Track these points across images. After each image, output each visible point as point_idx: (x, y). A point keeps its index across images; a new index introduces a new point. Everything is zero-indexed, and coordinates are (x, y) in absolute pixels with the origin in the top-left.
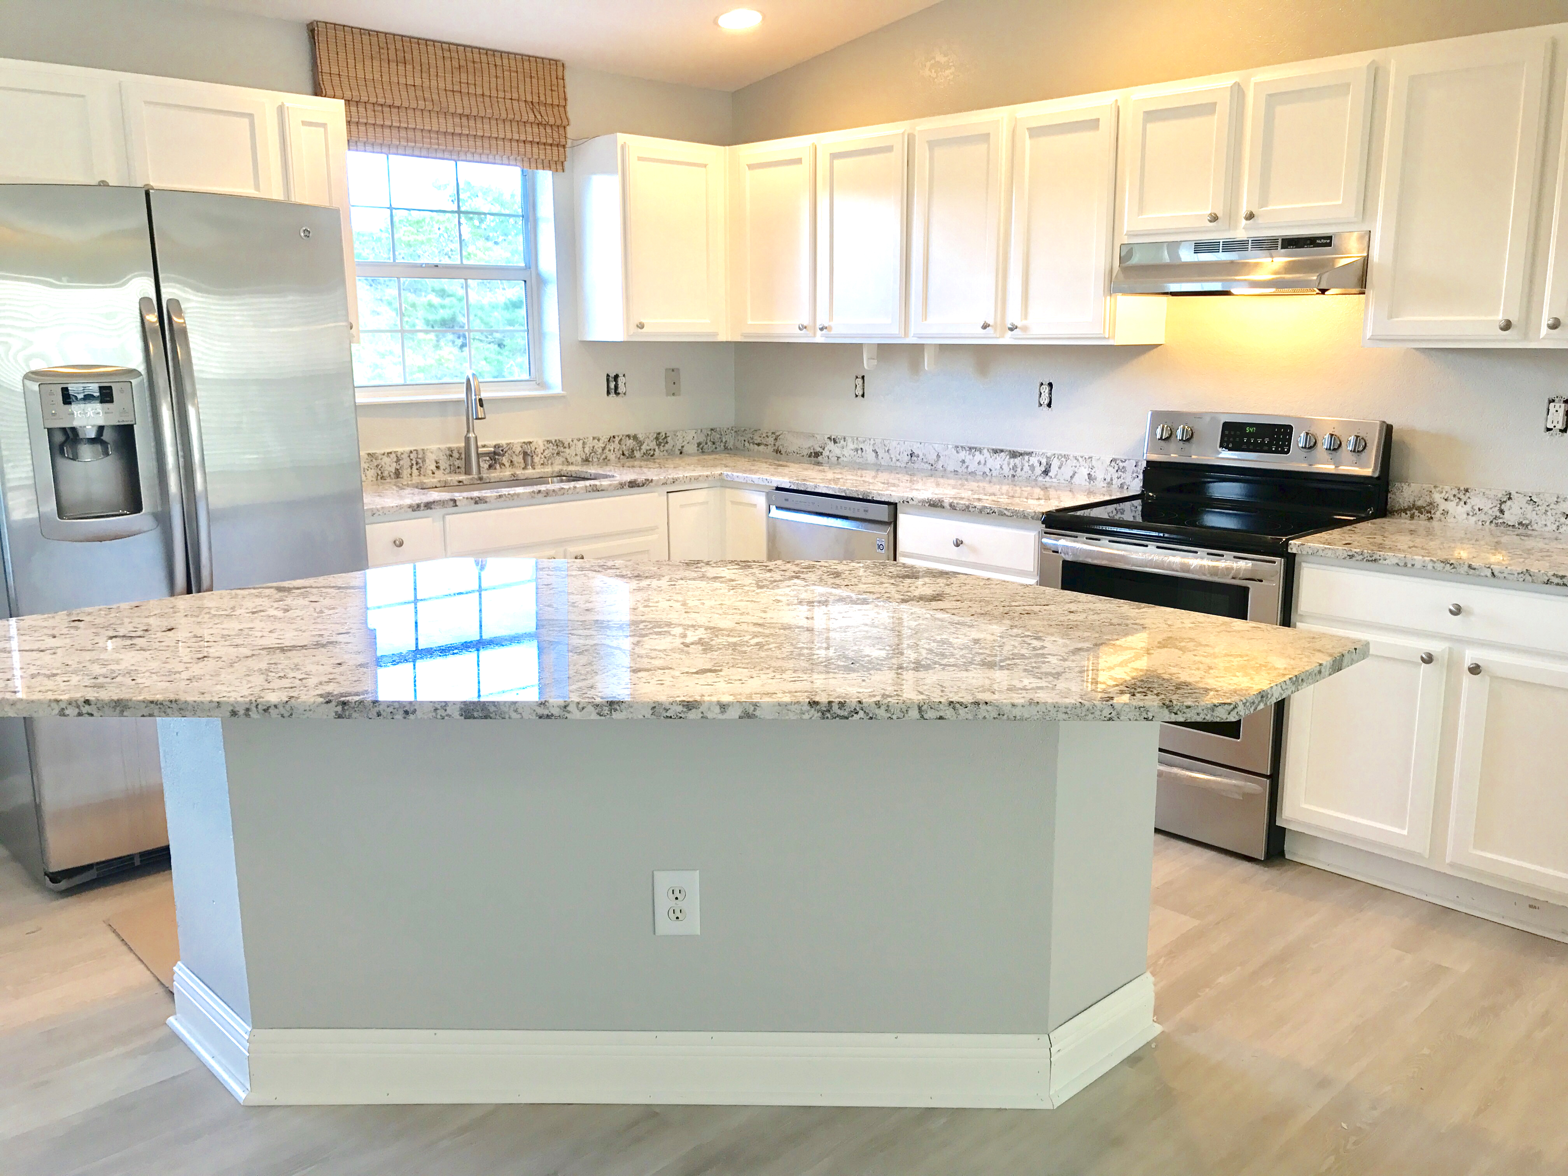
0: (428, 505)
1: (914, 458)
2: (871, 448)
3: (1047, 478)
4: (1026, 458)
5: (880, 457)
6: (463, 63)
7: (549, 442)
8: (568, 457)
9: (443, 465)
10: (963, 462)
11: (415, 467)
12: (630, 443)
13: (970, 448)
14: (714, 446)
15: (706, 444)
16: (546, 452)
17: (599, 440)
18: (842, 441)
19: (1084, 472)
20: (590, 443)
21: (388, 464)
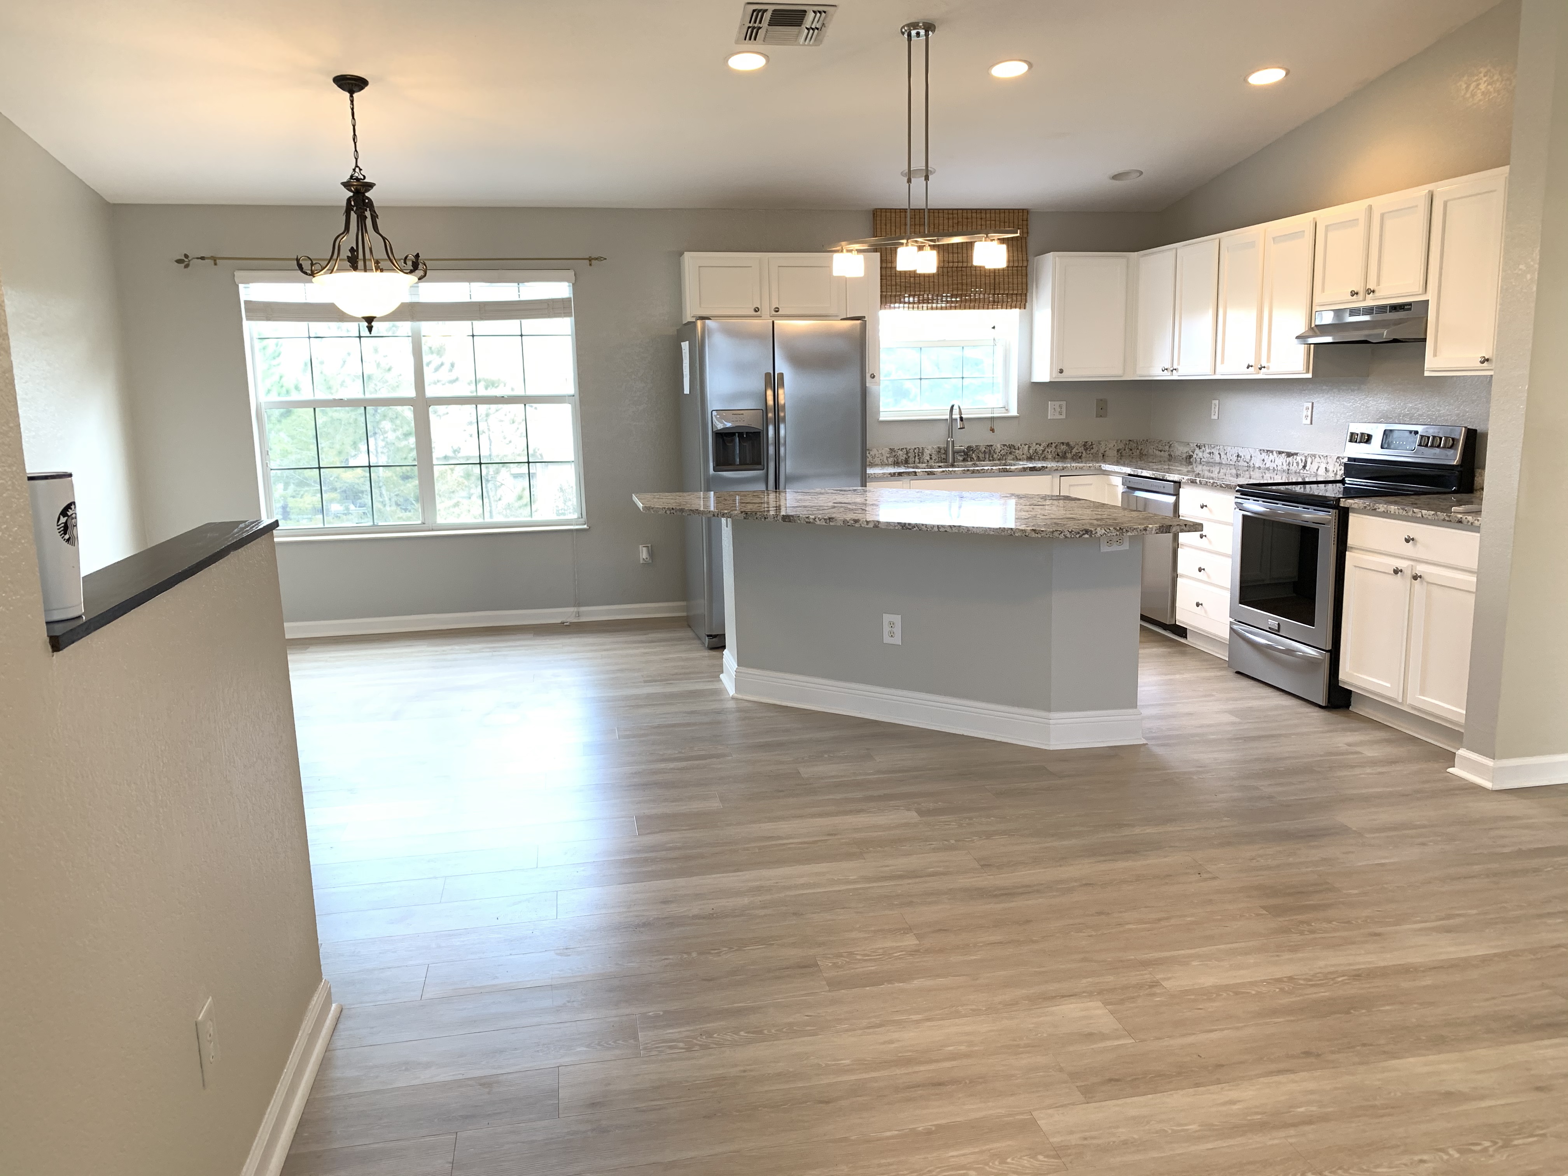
0: (900, 474)
1: (1239, 458)
2: (1218, 452)
3: (1305, 472)
4: (1295, 456)
5: (1222, 458)
6: (960, 220)
7: (1004, 445)
8: (1017, 455)
9: (934, 457)
10: (1263, 460)
11: (917, 458)
12: (1064, 447)
13: (1268, 451)
14: (1131, 452)
15: (1125, 450)
16: (1002, 451)
17: (1040, 445)
18: (1203, 448)
19: (1323, 466)
20: (1034, 447)
21: (901, 455)
